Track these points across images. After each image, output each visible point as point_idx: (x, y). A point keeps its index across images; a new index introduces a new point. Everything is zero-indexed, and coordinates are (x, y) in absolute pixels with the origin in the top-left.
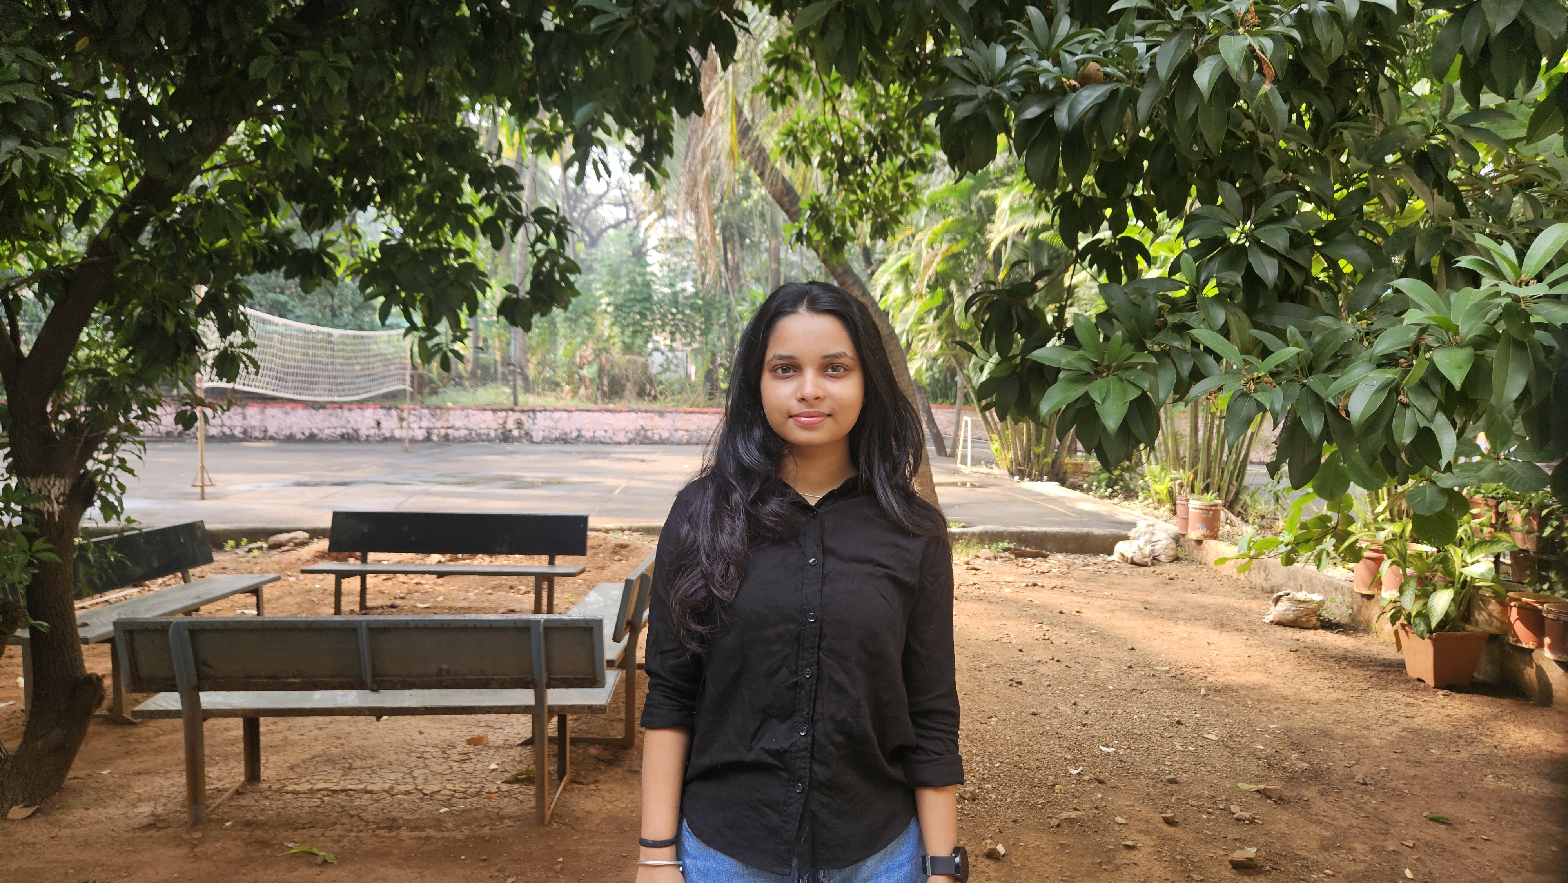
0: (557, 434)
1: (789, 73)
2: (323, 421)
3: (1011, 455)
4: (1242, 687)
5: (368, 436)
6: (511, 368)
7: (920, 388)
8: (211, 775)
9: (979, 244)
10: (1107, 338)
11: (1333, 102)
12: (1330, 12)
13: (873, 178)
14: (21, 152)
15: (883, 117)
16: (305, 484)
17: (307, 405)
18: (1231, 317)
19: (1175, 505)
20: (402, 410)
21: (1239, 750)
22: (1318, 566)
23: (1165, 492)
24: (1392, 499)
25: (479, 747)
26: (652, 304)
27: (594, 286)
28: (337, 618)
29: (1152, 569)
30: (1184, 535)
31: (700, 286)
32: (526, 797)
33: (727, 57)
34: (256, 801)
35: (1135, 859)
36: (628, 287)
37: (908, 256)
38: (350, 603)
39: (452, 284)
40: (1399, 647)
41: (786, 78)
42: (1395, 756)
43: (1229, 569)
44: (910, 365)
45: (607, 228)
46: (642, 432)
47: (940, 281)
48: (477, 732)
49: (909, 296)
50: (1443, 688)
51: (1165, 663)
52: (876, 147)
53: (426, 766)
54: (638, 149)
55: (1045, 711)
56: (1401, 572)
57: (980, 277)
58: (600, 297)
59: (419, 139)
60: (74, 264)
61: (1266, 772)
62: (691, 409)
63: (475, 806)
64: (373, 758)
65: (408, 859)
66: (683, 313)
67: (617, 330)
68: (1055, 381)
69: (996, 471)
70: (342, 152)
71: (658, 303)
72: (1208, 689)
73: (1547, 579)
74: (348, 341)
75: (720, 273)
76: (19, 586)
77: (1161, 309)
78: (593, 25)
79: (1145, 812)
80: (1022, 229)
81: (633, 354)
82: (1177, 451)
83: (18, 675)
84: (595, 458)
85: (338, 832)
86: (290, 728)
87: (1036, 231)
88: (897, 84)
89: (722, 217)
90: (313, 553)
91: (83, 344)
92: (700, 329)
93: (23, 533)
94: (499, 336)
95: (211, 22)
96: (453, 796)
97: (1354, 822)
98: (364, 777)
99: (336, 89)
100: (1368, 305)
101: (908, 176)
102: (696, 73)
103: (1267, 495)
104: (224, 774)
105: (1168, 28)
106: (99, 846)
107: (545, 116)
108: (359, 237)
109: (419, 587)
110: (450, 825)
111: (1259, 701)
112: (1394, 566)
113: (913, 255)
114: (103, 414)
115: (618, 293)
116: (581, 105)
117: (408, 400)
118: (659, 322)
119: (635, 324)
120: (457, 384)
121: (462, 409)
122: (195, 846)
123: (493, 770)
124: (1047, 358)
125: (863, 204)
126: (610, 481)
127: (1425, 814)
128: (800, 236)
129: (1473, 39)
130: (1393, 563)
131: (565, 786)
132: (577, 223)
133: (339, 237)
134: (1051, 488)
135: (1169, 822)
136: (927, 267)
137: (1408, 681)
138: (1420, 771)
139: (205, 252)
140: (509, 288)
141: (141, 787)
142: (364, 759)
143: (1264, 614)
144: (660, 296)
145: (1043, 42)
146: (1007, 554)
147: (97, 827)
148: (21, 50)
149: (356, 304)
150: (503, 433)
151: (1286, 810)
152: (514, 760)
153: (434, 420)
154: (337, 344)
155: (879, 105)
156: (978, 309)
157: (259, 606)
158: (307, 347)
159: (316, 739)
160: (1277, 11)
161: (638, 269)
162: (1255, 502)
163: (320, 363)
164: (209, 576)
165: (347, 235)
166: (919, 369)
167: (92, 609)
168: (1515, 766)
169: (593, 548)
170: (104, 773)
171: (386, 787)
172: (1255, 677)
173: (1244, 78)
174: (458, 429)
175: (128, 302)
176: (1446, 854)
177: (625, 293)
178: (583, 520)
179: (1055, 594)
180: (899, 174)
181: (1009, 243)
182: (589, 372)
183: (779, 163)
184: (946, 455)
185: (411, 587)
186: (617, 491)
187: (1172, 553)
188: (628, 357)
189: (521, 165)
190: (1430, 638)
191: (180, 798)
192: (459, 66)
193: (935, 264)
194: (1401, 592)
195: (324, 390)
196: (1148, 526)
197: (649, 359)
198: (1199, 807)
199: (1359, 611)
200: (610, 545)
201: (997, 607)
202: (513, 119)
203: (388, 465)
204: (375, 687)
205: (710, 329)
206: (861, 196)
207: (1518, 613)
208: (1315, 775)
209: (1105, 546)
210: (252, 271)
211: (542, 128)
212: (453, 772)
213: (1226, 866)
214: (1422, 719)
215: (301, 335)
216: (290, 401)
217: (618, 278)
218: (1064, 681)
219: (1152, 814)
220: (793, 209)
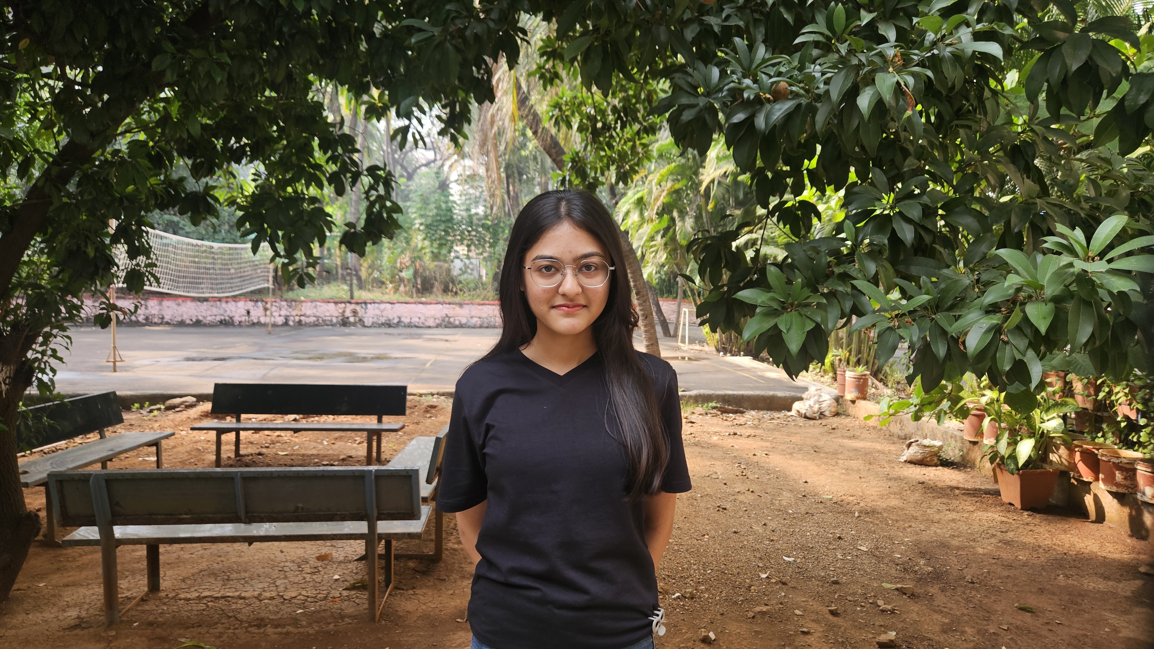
0: (383, 320)
1: (556, 62)
2: (206, 310)
3: (717, 339)
4: (885, 510)
5: (240, 322)
6: (349, 271)
7: (651, 287)
8: (122, 586)
9: (694, 183)
12: (953, 56)
13: (618, 140)
15: (624, 94)
16: (193, 360)
17: (194, 299)
18: (880, 269)
19: (835, 373)
20: (266, 303)
21: (883, 558)
22: (938, 422)
23: (829, 364)
25: (326, 562)
26: (453, 224)
27: (410, 210)
28: (217, 469)
29: (820, 421)
30: (842, 397)
31: (489, 211)
32: (361, 601)
33: (513, 60)
34: (157, 606)
35: (809, 642)
36: (435, 211)
37: (643, 192)
38: (227, 451)
39: (306, 225)
40: (996, 481)
41: (554, 66)
42: (994, 561)
43: (874, 422)
44: (644, 271)
45: (420, 166)
46: (447, 319)
47: (665, 210)
48: (324, 552)
49: (643, 220)
50: (1027, 510)
51: (829, 492)
52: (620, 118)
53: (286, 577)
54: (444, 117)
55: (743, 530)
56: (997, 425)
57: (695, 207)
58: (415, 219)
59: (281, 111)
60: (17, 205)
61: (902, 575)
62: (482, 302)
63: (323, 608)
64: (245, 571)
66: (476, 231)
67: (427, 243)
68: (753, 314)
69: (706, 348)
70: (222, 118)
71: (458, 223)
72: (860, 512)
73: (1101, 429)
74: (225, 252)
75: (503, 202)
77: (830, 261)
78: (413, 40)
79: (815, 605)
80: (725, 173)
81: (440, 261)
84: (412, 338)
85: (219, 630)
86: (182, 549)
87: (735, 175)
88: (635, 70)
89: (505, 160)
90: (199, 414)
91: (24, 263)
92: (489, 242)
94: (341, 251)
95: (123, 28)
96: (306, 600)
97: (966, 611)
98: (239, 586)
99: (219, 80)
100: (978, 260)
101: (643, 138)
102: (490, 73)
104: (132, 586)
106: (37, 643)
107: (375, 92)
108: (235, 177)
109: (280, 438)
110: (304, 623)
111: (897, 521)
112: (993, 422)
113: (646, 191)
114: (39, 317)
115: (428, 216)
116: (405, 97)
117: (271, 295)
118: (459, 237)
119: (441, 238)
121: (312, 301)
122: (110, 642)
123: (336, 580)
124: (747, 298)
125: (610, 158)
126: (423, 356)
127: (1016, 605)
128: (563, 182)
129: (1056, 73)
130: (992, 420)
131: (391, 592)
133: (219, 179)
134: (746, 361)
135: (834, 613)
136: (657, 199)
137: (1002, 504)
138: (1012, 573)
139: (118, 196)
140: (349, 225)
141: (69, 596)
142: (238, 572)
143: (900, 455)
144: (460, 218)
145: (745, 64)
146: (715, 411)
147: (35, 628)
149: (231, 224)
150: (342, 320)
151: (916, 603)
152: (352, 572)
153: (290, 310)
154: (217, 254)
155: (622, 86)
156: (697, 249)
157: (158, 454)
158: (195, 257)
159: (202, 558)
160: (916, 55)
161: (442, 198)
162: (892, 371)
163: (204, 268)
164: (120, 431)
165: (225, 176)
166: (651, 273)
167: (31, 458)
168: (1079, 568)
169: (411, 408)
170: (41, 585)
171: (256, 593)
172: (894, 502)
173: (893, 104)
174: (309, 317)
175: (59, 233)
176: (1031, 635)
177: (433, 216)
178: (404, 388)
179: (750, 441)
180: (636, 137)
181: (716, 182)
182: (406, 274)
183: (547, 124)
184: (670, 336)
185: (274, 438)
186: (428, 365)
187: (833, 410)
188: (436, 263)
189: (357, 131)
190: (1018, 474)
191: (99, 604)
192: (310, 59)
193: (662, 198)
194: (997, 440)
195: (207, 288)
196: (817, 390)
197: (452, 264)
198: (855, 601)
199: (968, 453)
200: (423, 406)
201: (708, 451)
202: (350, 94)
203: (256, 344)
204: (247, 521)
205: (497, 243)
206: (609, 153)
207: (1081, 456)
208: (937, 576)
209: (785, 404)
210: (154, 209)
211: (373, 101)
212: (306, 582)
213: (874, 646)
214: (1012, 533)
215: (190, 247)
216: (180, 296)
217: (428, 204)
218: (757, 507)
219: (821, 608)
220: (559, 159)
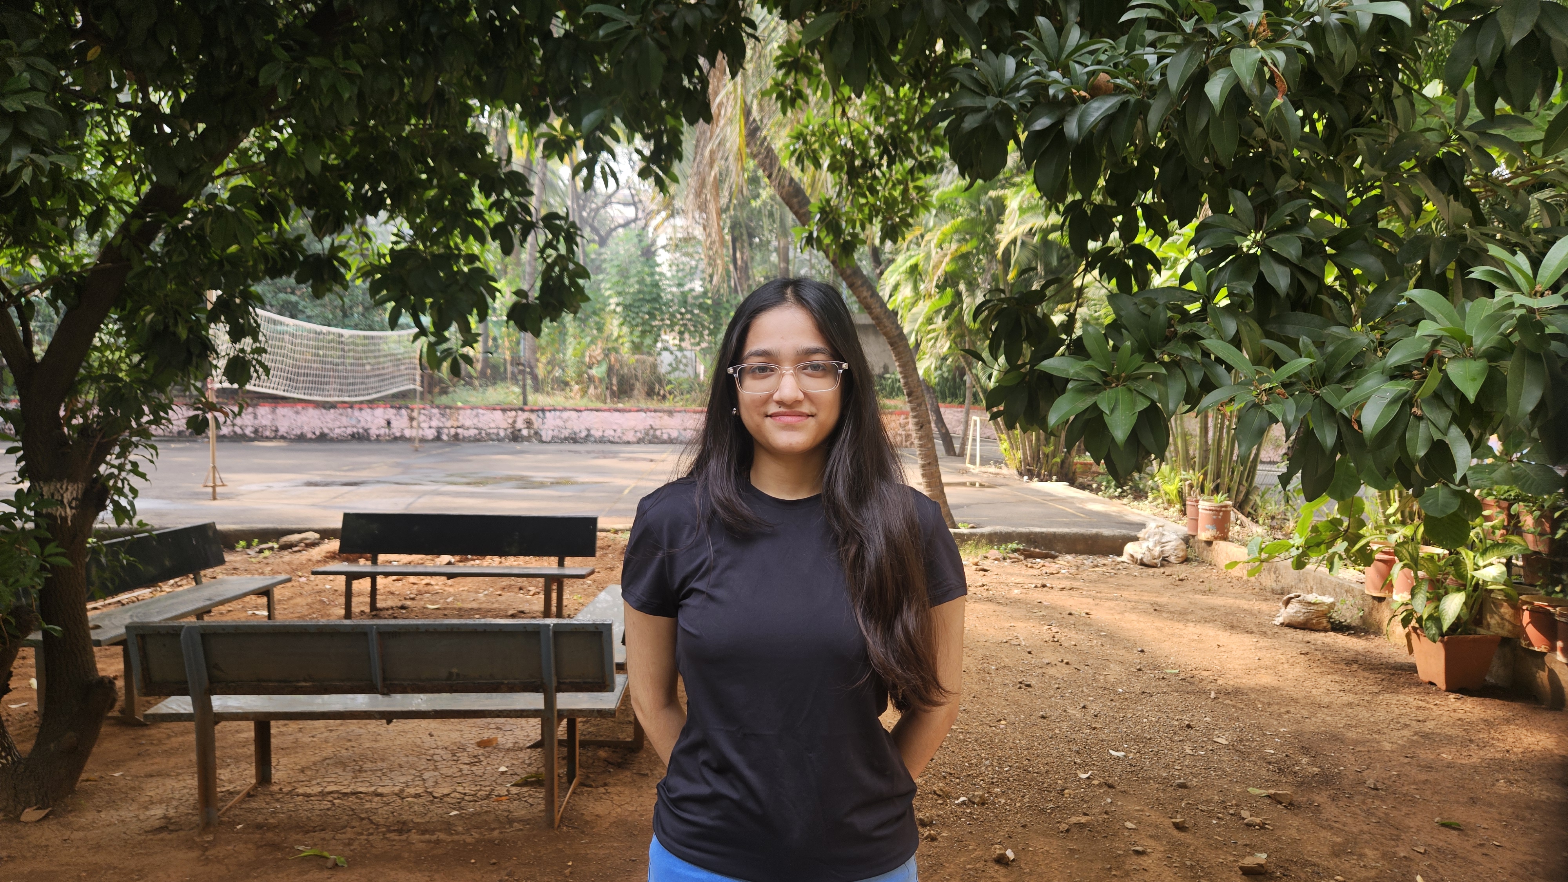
0: (566, 433)
1: (799, 76)
2: (334, 420)
3: (1020, 455)
4: (1252, 690)
5: (378, 436)
6: (521, 368)
7: (929, 388)
8: (222, 777)
9: (987, 244)
10: (1115, 348)
11: (1347, 109)
12: (1342, 23)
13: (883, 181)
14: (31, 160)
15: (892, 119)
16: (316, 484)
17: (318, 405)
18: (1243, 328)
19: (1184, 505)
20: (412, 410)
21: (1249, 753)
22: (1331, 570)
23: (1175, 492)
24: (1403, 501)
25: (489, 749)
26: (661, 304)
27: (603, 285)
28: (347, 622)
29: (1162, 570)
30: (1193, 536)
31: (708, 286)
32: (536, 800)
33: (736, 64)
34: (267, 803)
35: (1145, 865)
36: (637, 286)
37: (917, 256)
38: (360, 604)
39: (461, 290)
40: (1411, 651)
41: (796, 81)
42: (1406, 760)
43: (1239, 572)
44: (918, 365)
45: (616, 228)
46: (651, 432)
47: (949, 281)
48: (487, 735)
49: (918, 296)
50: (1454, 691)
51: (1175, 665)
52: (886, 151)
53: (436, 769)
54: (647, 153)
55: (1054, 714)
56: (1413, 574)
57: (989, 277)
58: (609, 297)
59: (430, 146)
60: (87, 271)
61: (1276, 777)
63: (485, 809)
64: (383, 760)
65: (418, 862)
66: (691, 312)
67: (625, 330)
68: (1063, 391)
69: (1004, 471)
70: (353, 157)
71: (667, 303)
72: (1218, 692)
73: (1559, 581)
74: (358, 341)
75: (728, 272)
76: (32, 591)
77: (1170, 319)
78: (601, 33)
79: (1155, 816)
80: (1031, 229)
81: (642, 354)
82: (1187, 451)
83: (31, 677)
84: (605, 457)
85: (348, 836)
86: (300, 730)
87: (1046, 232)
88: (907, 86)
89: (730, 217)
90: (324, 554)
91: (96, 349)
92: (709, 329)
93: (36, 538)
94: (509, 335)
95: (222, 31)
96: (463, 799)
97: (1365, 828)
98: (374, 779)
99: (347, 96)
100: (1382, 315)
101: (919, 179)
102: (704, 81)
103: (1277, 497)
104: (235, 777)
105: (1178, 39)
106: (111, 849)
107: (557, 122)
108: (370, 239)
109: (430, 587)
110: (460, 829)
111: (1269, 704)
112: (1406, 569)
113: (922, 255)
114: (115, 418)
115: (627, 293)
116: (589, 111)
117: (418, 400)
118: (668, 322)
119: (644, 323)
120: (467, 383)
121: (472, 408)
122: (206, 849)
123: (503, 773)
124: (1056, 369)
125: (874, 206)
126: (619, 481)
127: (1437, 819)
128: (810, 240)
129: (1488, 51)
130: (1405, 566)
131: (575, 789)
132: (586, 222)
133: (350, 239)
134: (1060, 488)
135: (1179, 827)
136: (936, 267)
137: (1419, 684)
138: (1431, 776)
139: (217, 258)
140: (519, 293)
141: (152, 789)
142: (374, 761)
143: (1275, 616)
144: (669, 297)
145: (1053, 52)
146: (1016, 555)
147: (109, 829)
148: (31, 60)
149: (367, 305)
150: (512, 433)
151: (1296, 815)
152: (523, 762)
153: (444, 420)
154: (347, 344)
155: (889, 107)
156: (987, 317)
157: (270, 607)
158: (318, 348)
159: (326, 742)
160: (1289, 23)
161: (646, 269)
162: (1265, 502)
163: (331, 363)
164: (220, 576)
165: (357, 238)
166: (929, 368)
167: (105, 610)
168: (1527, 771)
169: (602, 548)
170: (116, 775)
171: (397, 789)
172: (1266, 679)
173: (1256, 91)
174: (468, 429)
175: (141, 308)
176: (1458, 861)
177: (634, 293)
178: (593, 521)
179: (1064, 596)
180: (909, 177)
181: (1019, 243)
182: (598, 372)
183: (787, 163)
184: (955, 455)
185: (421, 587)
186: (626, 492)
187: (1181, 554)
188: (637, 357)
189: (531, 170)
190: (1442, 641)
191: (192, 800)
192: (468, 73)
193: (944, 264)
194: (1413, 595)
195: (335, 390)
196: (1158, 527)
197: (658, 358)
198: (1209, 811)
199: (1370, 613)
200: (619, 546)
201: (1006, 609)
202: (523, 123)
203: (398, 465)
204: (385, 691)
205: (719, 329)
206: (871, 199)
207: (1531, 617)
208: (1326, 780)
209: (1114, 547)
210: (263, 278)
211: (555, 133)
212: (462, 775)
213: (1236, 872)
214: (1433, 723)
215: (312, 335)
216: (300, 401)
217: (627, 278)
218: (1073, 684)
219: (1161, 820)
220: (802, 211)
